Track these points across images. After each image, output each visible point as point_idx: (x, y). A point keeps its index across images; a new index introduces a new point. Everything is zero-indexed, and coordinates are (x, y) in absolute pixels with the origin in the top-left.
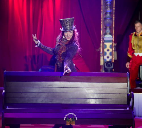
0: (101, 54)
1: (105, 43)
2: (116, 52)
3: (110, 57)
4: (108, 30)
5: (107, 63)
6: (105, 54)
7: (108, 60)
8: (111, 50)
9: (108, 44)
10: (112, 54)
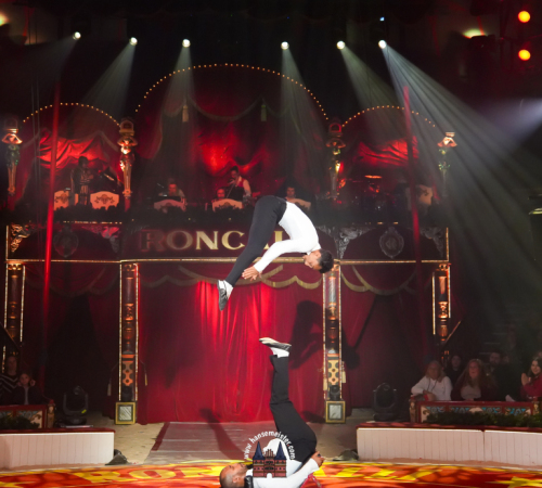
0: (325, 376)
1: (329, 362)
2: (344, 373)
3: (337, 380)
5: (334, 389)
6: (331, 375)
7: (334, 383)
8: (337, 370)
9: (333, 363)
10: (338, 375)
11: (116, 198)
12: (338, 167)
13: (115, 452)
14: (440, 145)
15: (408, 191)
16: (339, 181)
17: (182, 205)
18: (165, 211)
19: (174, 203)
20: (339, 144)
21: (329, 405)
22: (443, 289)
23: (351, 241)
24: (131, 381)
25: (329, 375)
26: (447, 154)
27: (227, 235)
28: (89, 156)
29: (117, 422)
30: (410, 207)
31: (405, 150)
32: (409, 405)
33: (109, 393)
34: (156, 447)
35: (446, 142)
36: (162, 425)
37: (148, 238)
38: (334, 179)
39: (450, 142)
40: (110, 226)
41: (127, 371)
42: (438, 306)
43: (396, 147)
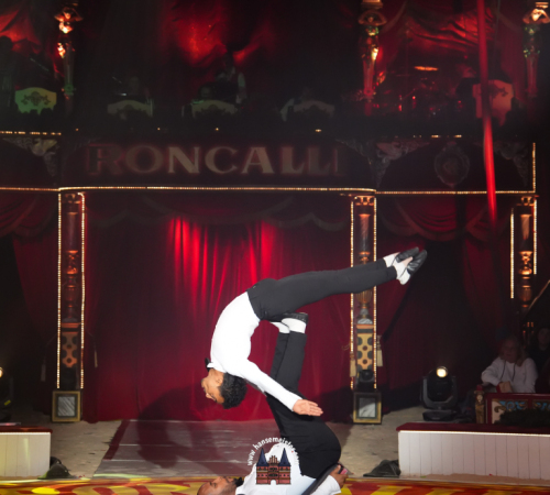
0: (352, 356)
1: (359, 335)
2: (380, 352)
3: (370, 362)
4: (364, 310)
5: (365, 374)
6: (360, 355)
7: (365, 367)
8: (370, 348)
9: (365, 337)
10: (371, 355)
11: (52, 97)
12: (375, 54)
13: (53, 461)
14: (526, 20)
15: (477, 90)
16: (375, 76)
17: (148, 108)
18: (123, 117)
19: (136, 105)
20: (377, 19)
21: (358, 397)
22: (526, 232)
23: (392, 162)
24: (74, 361)
25: (358, 355)
26: (536, 34)
27: (213, 152)
28: (13, 36)
29: (54, 419)
30: (479, 114)
31: (475, 29)
32: (475, 400)
33: (43, 378)
34: (110, 455)
35: (536, 17)
36: (118, 423)
37: (99, 156)
38: (369, 71)
39: (542, 16)
40: (44, 138)
41: (69, 347)
42: (518, 258)
43: (461, 25)
